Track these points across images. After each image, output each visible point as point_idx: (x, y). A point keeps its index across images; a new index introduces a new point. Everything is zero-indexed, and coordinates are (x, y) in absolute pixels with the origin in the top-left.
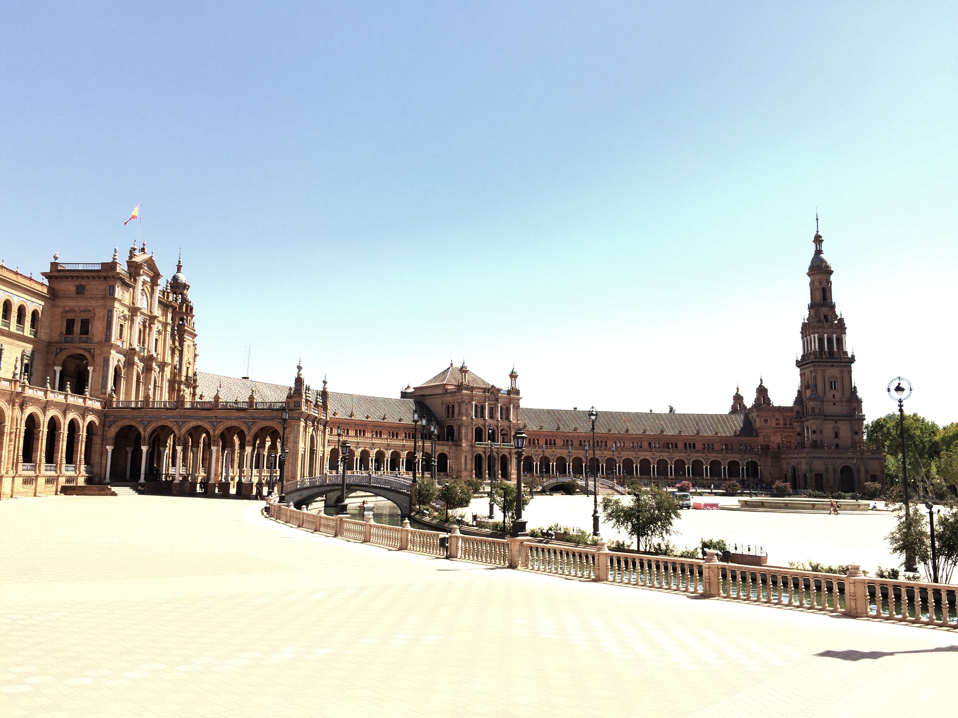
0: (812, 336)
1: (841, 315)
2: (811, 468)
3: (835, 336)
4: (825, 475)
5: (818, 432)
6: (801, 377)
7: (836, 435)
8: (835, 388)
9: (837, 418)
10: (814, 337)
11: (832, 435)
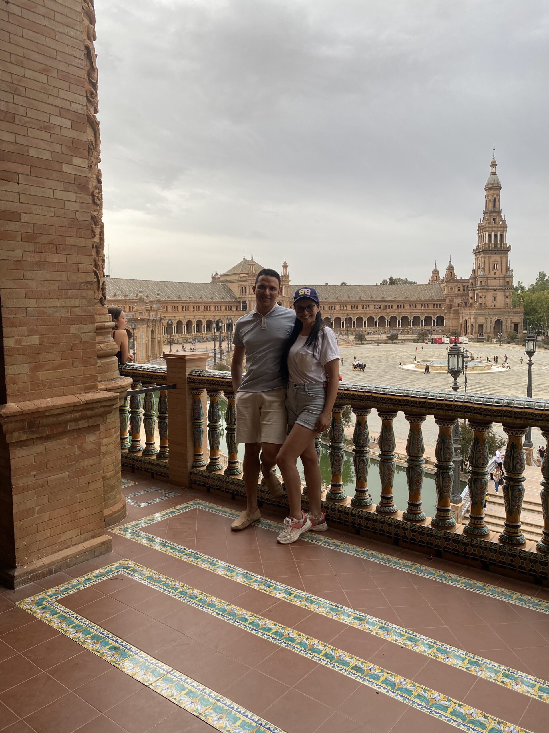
0: (484, 233)
1: (504, 218)
2: (476, 321)
3: (499, 232)
4: (484, 325)
5: (483, 297)
6: (476, 261)
7: (494, 299)
8: (496, 268)
9: (496, 288)
10: (486, 234)
11: (492, 299)
